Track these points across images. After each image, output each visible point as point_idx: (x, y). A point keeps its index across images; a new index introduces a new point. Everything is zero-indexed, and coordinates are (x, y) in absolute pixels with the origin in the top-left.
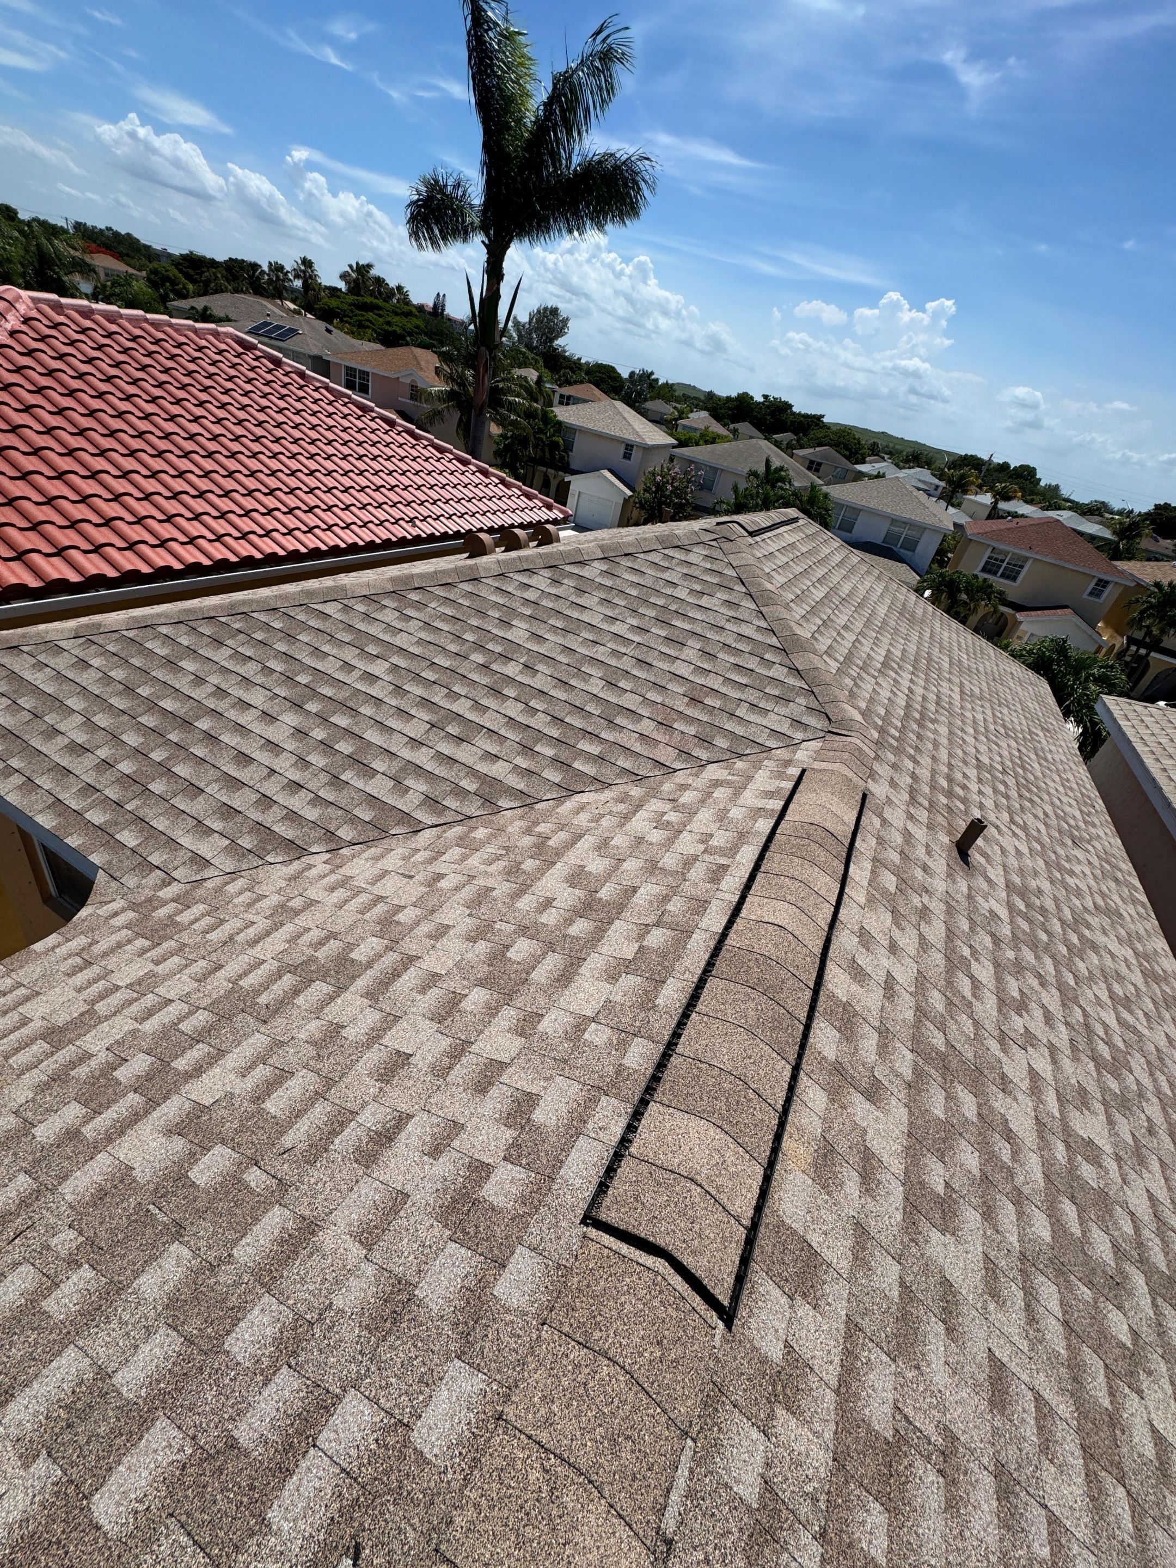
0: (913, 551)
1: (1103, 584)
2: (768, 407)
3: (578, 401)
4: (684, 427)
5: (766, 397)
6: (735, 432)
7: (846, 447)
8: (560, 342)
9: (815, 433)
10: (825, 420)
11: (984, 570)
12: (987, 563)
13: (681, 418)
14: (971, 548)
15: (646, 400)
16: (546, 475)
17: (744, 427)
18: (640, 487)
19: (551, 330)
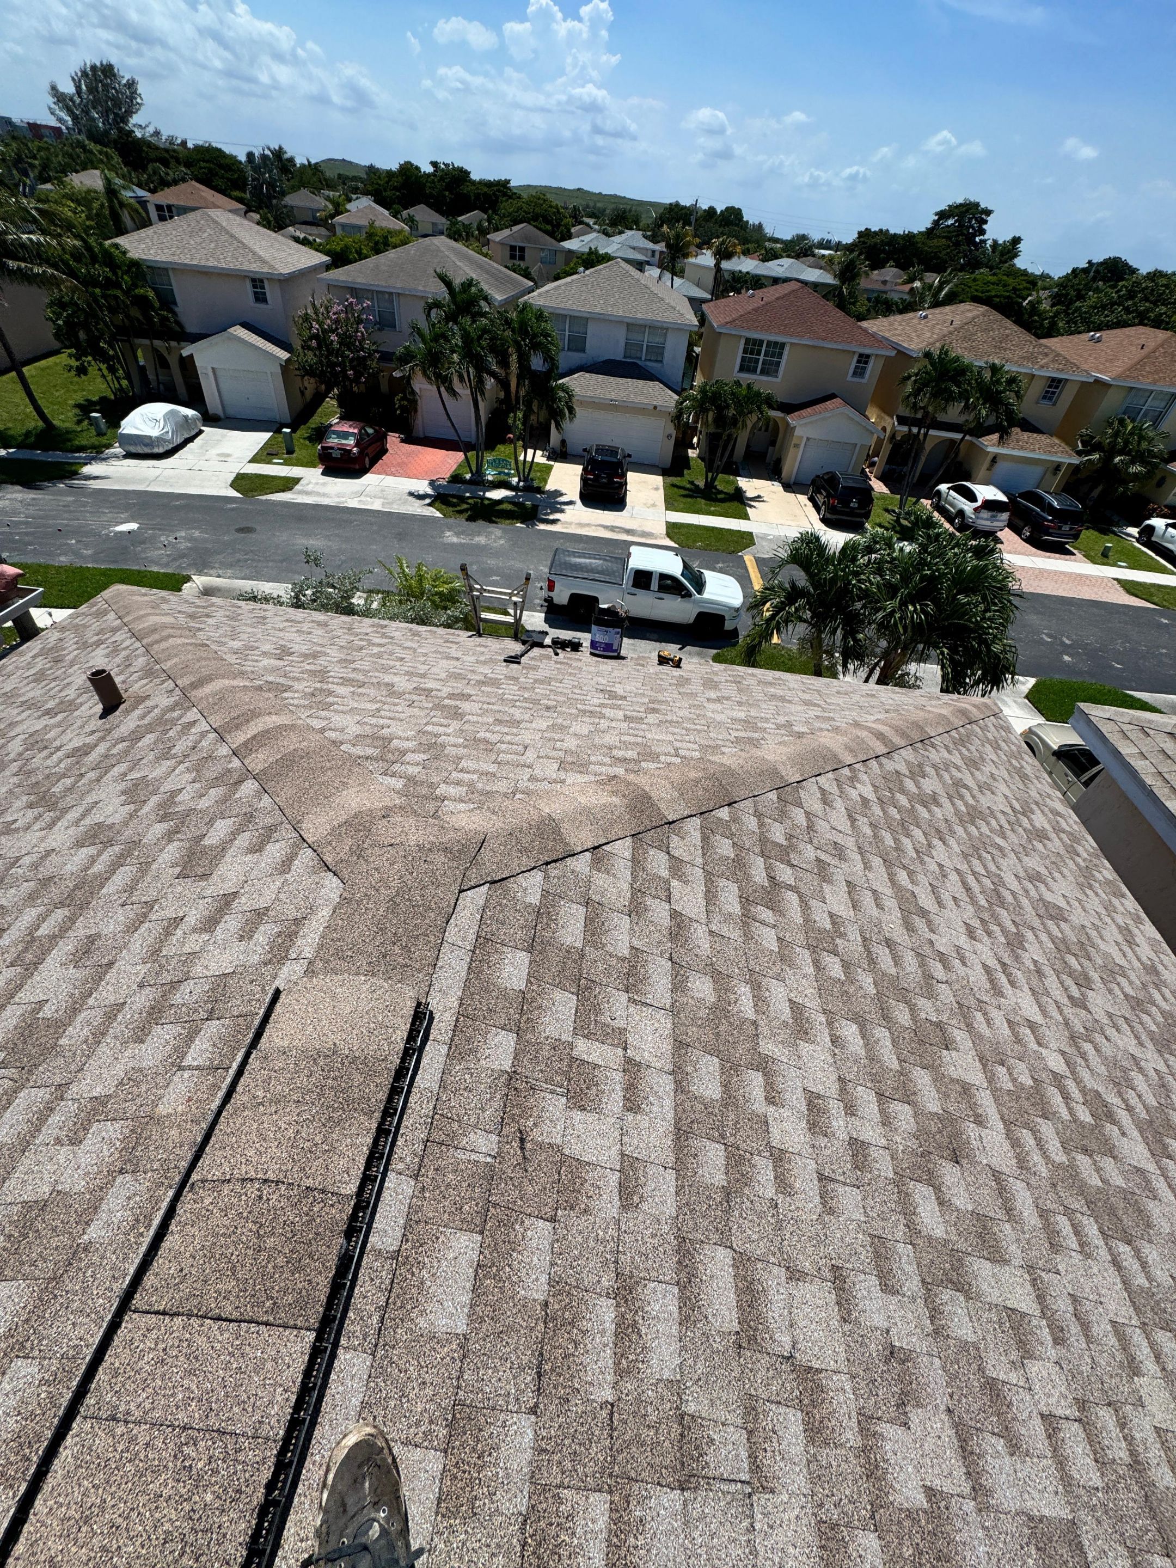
0: (661, 362)
1: (864, 359)
2: (442, 179)
3: (184, 210)
4: (344, 226)
5: (434, 164)
6: (411, 221)
7: (547, 220)
8: (135, 119)
9: (506, 206)
10: (512, 184)
11: (742, 369)
12: (743, 359)
13: (338, 213)
14: (723, 341)
15: (283, 194)
16: (155, 350)
17: (423, 214)
18: (297, 344)
19: (117, 103)
